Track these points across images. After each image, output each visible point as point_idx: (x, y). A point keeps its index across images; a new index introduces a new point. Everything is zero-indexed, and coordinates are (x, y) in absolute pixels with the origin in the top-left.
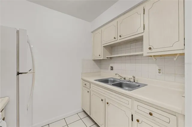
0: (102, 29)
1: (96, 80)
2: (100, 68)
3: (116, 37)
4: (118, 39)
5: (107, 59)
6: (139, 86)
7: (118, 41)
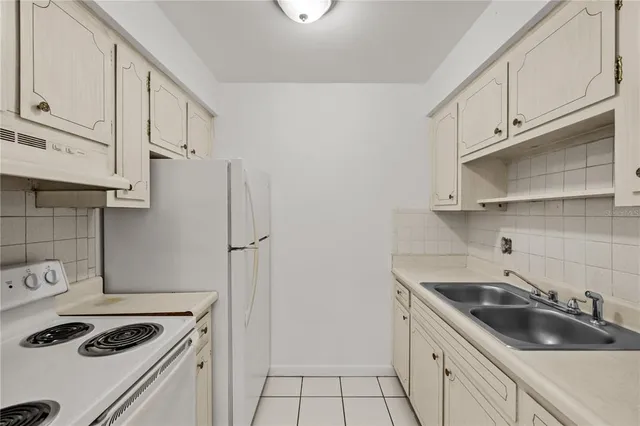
0: (460, 99)
1: (425, 285)
2: (467, 241)
3: (503, 127)
4: (511, 134)
5: (482, 209)
6: (609, 341)
7: (513, 141)
